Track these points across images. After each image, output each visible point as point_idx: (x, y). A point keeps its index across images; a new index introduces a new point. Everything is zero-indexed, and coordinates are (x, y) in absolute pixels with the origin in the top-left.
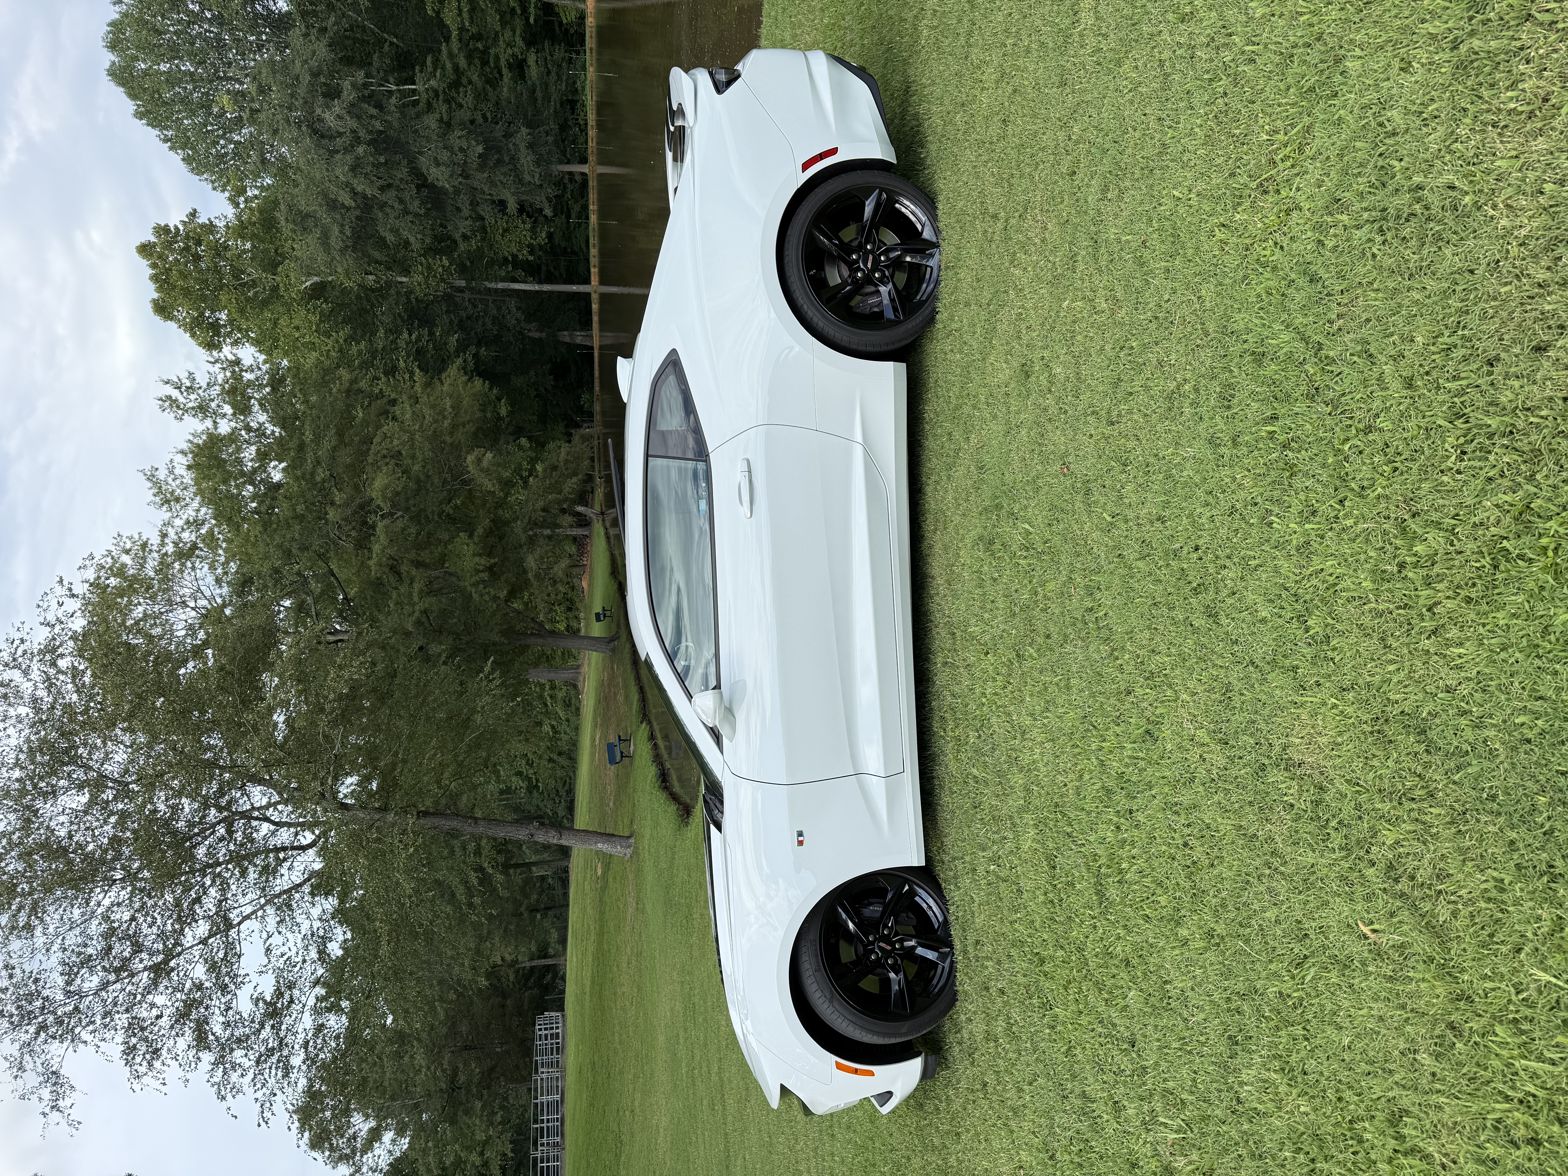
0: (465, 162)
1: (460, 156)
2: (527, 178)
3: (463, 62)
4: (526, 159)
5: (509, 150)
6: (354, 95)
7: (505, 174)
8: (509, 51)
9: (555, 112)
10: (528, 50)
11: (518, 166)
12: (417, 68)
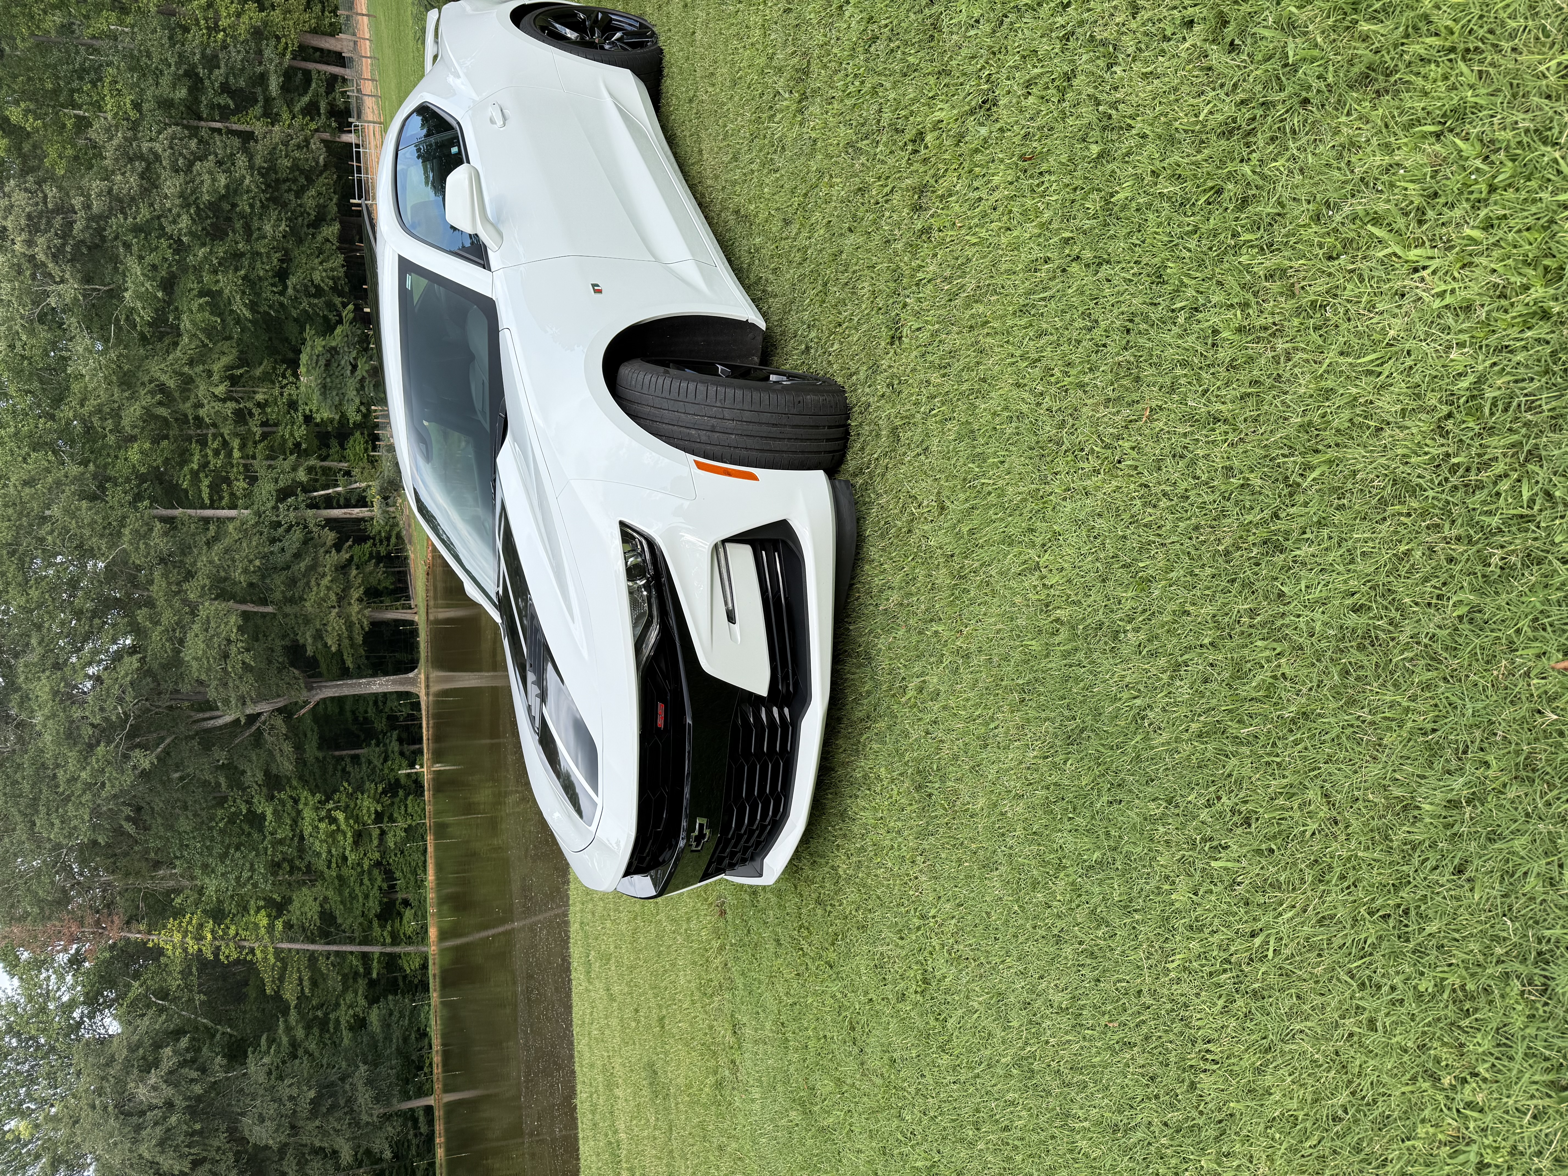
0: (295, 1111)
1: (289, 1105)
2: (365, 1118)
3: (300, 1033)
4: (364, 1097)
5: (345, 1092)
6: (175, 1060)
7: (339, 1120)
8: (351, 1012)
9: (398, 1049)
10: (370, 1007)
11: (355, 1108)
12: (250, 1049)
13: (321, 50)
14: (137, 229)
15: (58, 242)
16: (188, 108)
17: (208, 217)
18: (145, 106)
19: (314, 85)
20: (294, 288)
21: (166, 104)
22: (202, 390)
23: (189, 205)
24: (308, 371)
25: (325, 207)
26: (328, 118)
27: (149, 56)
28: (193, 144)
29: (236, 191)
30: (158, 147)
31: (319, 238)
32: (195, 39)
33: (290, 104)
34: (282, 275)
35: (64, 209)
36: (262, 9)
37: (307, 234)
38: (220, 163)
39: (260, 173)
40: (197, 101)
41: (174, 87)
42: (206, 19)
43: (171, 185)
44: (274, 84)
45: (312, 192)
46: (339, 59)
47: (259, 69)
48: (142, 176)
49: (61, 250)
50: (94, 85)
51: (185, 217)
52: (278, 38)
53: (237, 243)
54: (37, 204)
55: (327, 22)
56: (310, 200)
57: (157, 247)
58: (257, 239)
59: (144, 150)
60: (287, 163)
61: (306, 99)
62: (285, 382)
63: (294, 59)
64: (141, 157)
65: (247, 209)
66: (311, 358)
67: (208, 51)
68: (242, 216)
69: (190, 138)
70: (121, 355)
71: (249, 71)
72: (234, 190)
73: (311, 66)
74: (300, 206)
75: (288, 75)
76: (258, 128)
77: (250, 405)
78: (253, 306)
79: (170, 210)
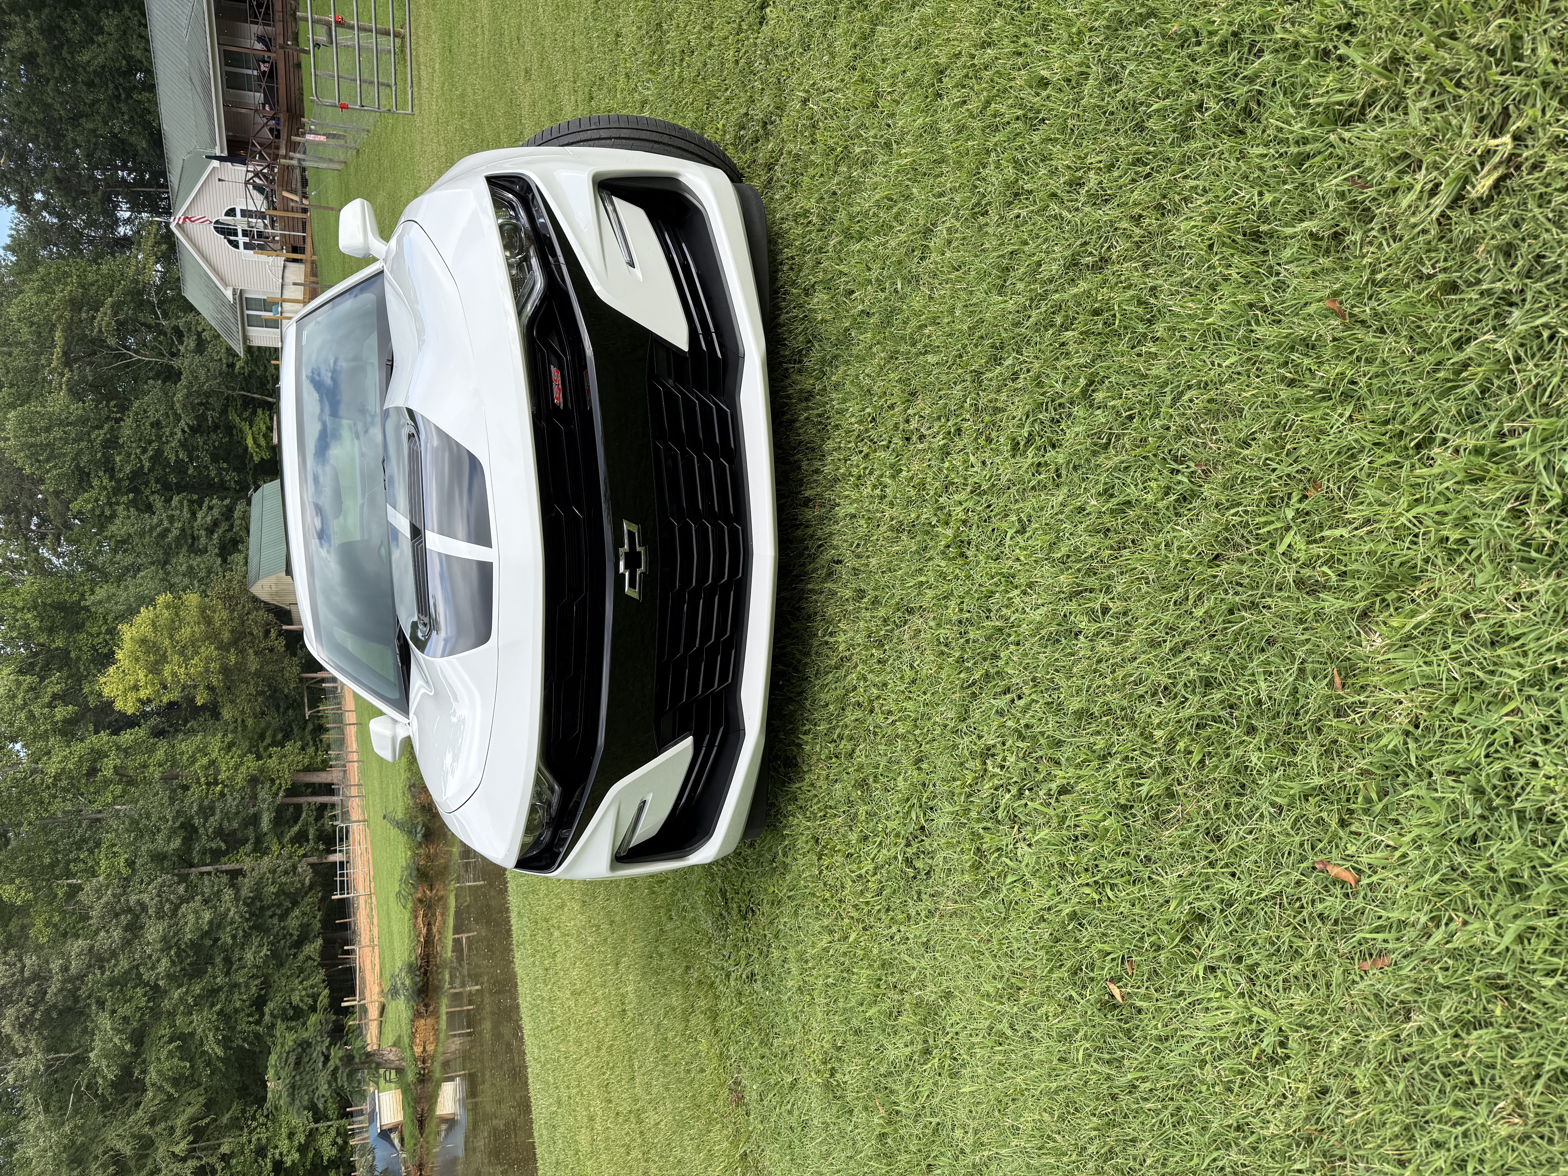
13: (312, 785)
14: (112, 983)
15: (27, 1010)
16: (180, 857)
17: (188, 956)
18: (139, 862)
19: (304, 815)
20: (272, 1014)
21: (158, 858)
22: (161, 1150)
23: (170, 948)
24: (277, 1073)
25: (309, 925)
26: (316, 843)
27: (148, 818)
28: (181, 889)
29: (219, 926)
30: (146, 898)
31: (301, 957)
32: (195, 792)
33: (280, 837)
34: (259, 1003)
35: (40, 977)
36: (259, 757)
37: (288, 956)
38: (206, 902)
39: (245, 904)
40: (190, 849)
41: (169, 839)
42: (206, 776)
43: (154, 931)
44: (265, 823)
45: (297, 912)
46: (329, 789)
47: (252, 811)
48: (126, 929)
49: (29, 1019)
50: (91, 852)
51: (164, 960)
52: (273, 781)
53: (215, 978)
54: (13, 975)
55: (319, 759)
56: (293, 922)
57: (132, 997)
58: (237, 970)
59: (132, 903)
60: (273, 889)
61: (296, 828)
62: (255, 1124)
63: (286, 796)
64: (130, 910)
65: (230, 941)
66: (280, 1057)
67: (206, 803)
68: (224, 949)
69: (179, 883)
70: (76, 1126)
71: (243, 815)
72: (217, 925)
73: (302, 800)
74: (284, 928)
75: (280, 810)
76: (247, 864)
77: (213, 1160)
78: (226, 1042)
79: (150, 956)
